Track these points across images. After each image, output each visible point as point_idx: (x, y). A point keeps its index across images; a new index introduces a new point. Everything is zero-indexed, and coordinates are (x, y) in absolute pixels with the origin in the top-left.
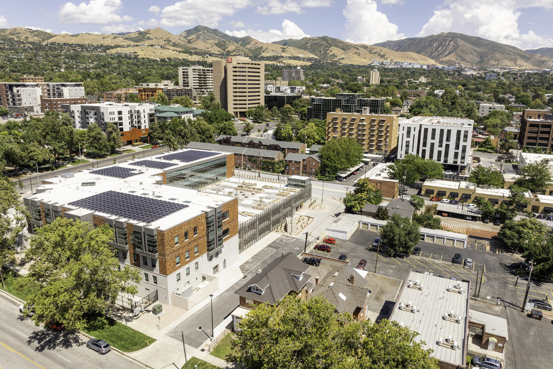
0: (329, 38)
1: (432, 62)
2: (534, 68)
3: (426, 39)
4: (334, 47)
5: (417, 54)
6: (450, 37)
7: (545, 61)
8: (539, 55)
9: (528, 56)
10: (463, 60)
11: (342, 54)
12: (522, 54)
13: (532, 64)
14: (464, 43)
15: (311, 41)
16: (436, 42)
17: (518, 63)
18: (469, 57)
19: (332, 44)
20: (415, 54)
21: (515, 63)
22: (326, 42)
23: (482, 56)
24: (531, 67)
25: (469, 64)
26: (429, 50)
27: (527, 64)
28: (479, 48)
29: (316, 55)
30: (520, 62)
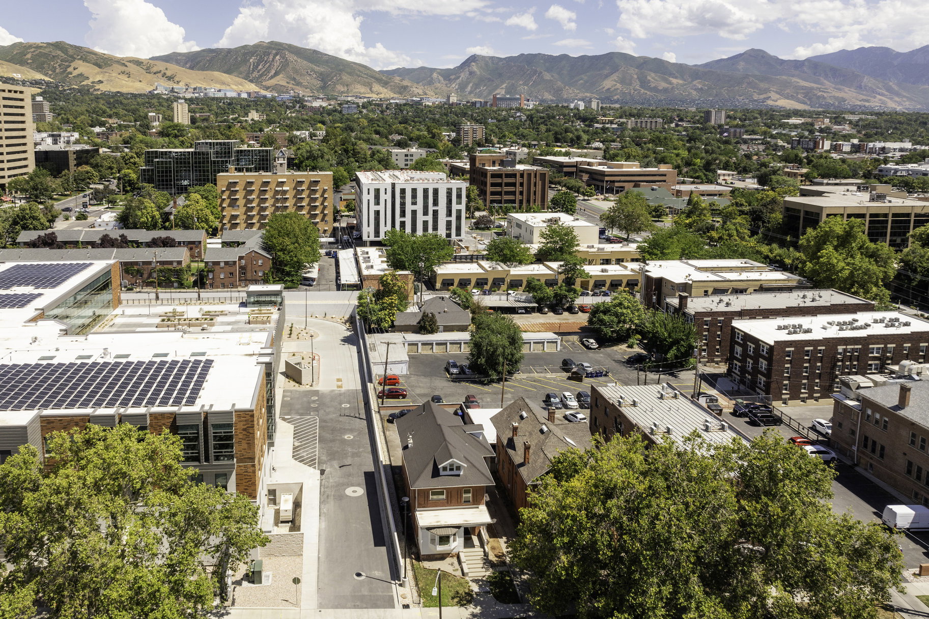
0: (68, 45)
1: (252, 88)
2: (396, 96)
3: (237, 50)
4: (81, 62)
5: (227, 75)
6: (273, 49)
7: (407, 86)
8: (398, 78)
9: (385, 78)
10: (298, 84)
11: (98, 73)
12: (377, 76)
13: (391, 90)
14: (295, 58)
15: (33, 50)
16: (253, 55)
17: (374, 89)
18: (306, 80)
19: (75, 56)
20: (224, 74)
21: (371, 89)
22: (63, 52)
23: (324, 78)
24: (392, 95)
25: (308, 90)
26: (243, 69)
27: (386, 90)
28: (318, 66)
29: (46, 75)
30: (377, 87)
